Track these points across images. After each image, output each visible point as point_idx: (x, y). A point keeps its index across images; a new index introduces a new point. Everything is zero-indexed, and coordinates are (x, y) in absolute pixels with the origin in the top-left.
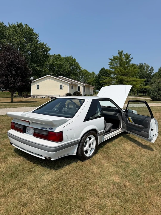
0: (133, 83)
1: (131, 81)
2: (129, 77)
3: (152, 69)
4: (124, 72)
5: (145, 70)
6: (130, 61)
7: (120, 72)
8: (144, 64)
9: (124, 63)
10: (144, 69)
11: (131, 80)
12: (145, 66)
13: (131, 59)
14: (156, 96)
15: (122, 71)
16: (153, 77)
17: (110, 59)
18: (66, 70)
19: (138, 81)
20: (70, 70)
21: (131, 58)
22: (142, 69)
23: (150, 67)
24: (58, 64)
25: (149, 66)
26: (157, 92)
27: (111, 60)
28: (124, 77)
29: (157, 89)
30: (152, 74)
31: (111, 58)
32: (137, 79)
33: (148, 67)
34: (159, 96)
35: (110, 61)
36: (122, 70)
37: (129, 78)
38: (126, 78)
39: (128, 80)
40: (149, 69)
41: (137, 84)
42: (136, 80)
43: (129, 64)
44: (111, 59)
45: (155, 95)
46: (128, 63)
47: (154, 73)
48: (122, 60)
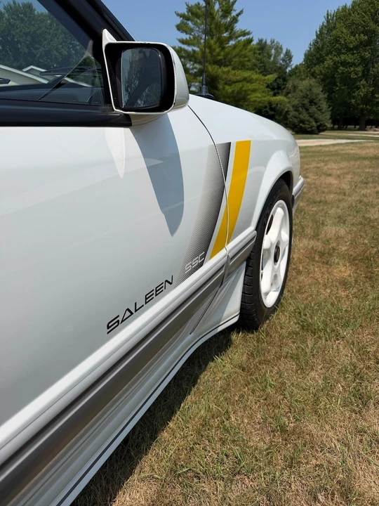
0: (243, 87)
1: (238, 81)
2: (234, 69)
3: (289, 56)
4: (219, 55)
5: (272, 58)
6: (235, 20)
7: (209, 55)
8: (269, 42)
9: (218, 26)
10: (270, 56)
11: (238, 78)
12: (271, 48)
13: (238, 15)
14: (302, 121)
15: (214, 50)
16: (290, 76)
17: (178, 15)
18: (55, 52)
19: (256, 80)
20: (65, 52)
21: (237, 12)
22: (265, 54)
23: (284, 51)
24: (26, 34)
25: (281, 49)
26: (307, 110)
27: (182, 19)
28: (220, 70)
29: (306, 101)
30: (289, 69)
31: (180, 12)
32: (255, 76)
33: (279, 49)
34: (311, 120)
35: (178, 20)
36: (214, 47)
37: (233, 72)
38: (224, 73)
39: (231, 77)
40: (282, 56)
41: (254, 91)
42: (252, 79)
43: (232, 29)
44: (182, 16)
45: (301, 116)
46: (230, 27)
47: (293, 67)
48: (213, 18)
